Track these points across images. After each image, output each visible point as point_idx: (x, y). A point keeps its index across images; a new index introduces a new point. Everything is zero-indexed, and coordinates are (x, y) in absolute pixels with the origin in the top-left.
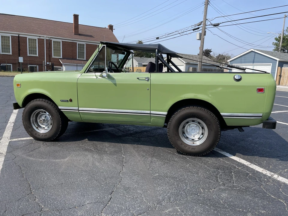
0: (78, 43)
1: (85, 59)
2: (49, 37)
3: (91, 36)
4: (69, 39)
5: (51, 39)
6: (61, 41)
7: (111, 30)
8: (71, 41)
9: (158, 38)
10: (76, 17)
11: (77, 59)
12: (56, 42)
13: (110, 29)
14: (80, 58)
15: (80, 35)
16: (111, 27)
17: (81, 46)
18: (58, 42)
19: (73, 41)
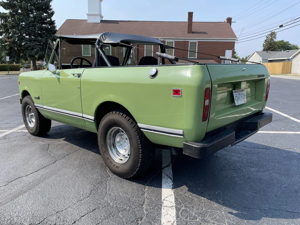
0: (190, 41)
1: (196, 58)
2: (163, 39)
3: (205, 33)
4: (181, 39)
5: (165, 40)
6: (173, 41)
7: (229, 24)
8: (183, 40)
9: (281, 26)
10: (190, 15)
11: (188, 58)
12: (169, 42)
13: (228, 22)
14: (191, 57)
15: (193, 33)
16: (229, 20)
17: (193, 44)
18: (171, 42)
19: (185, 40)
